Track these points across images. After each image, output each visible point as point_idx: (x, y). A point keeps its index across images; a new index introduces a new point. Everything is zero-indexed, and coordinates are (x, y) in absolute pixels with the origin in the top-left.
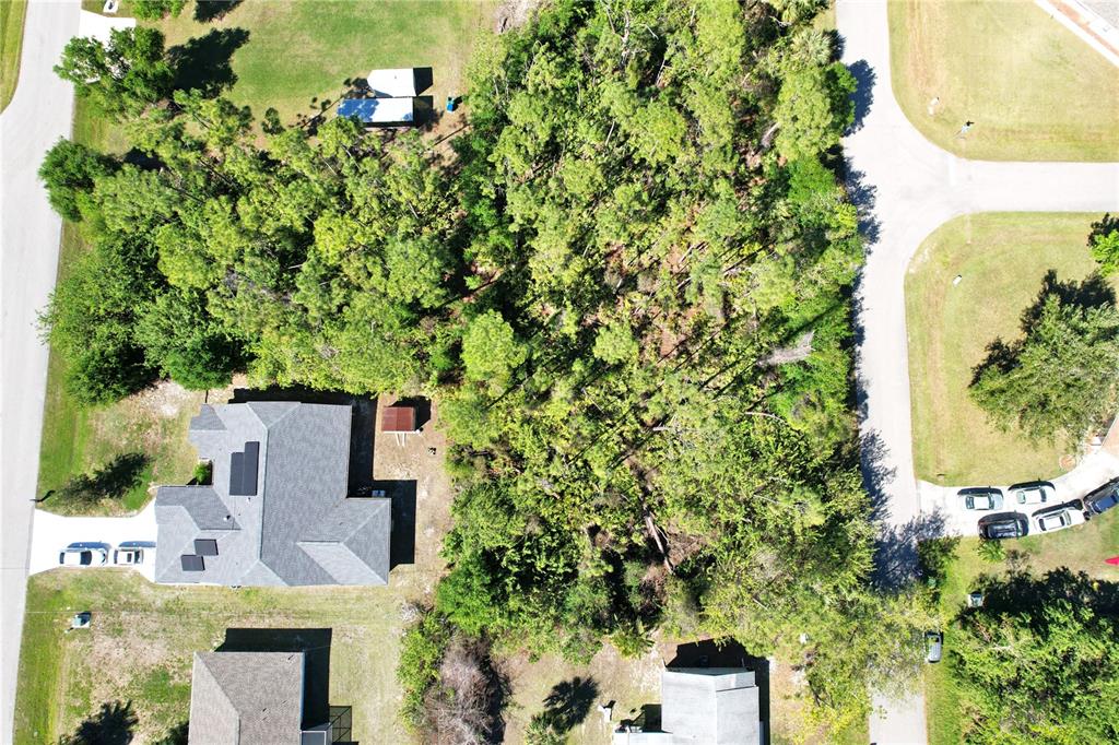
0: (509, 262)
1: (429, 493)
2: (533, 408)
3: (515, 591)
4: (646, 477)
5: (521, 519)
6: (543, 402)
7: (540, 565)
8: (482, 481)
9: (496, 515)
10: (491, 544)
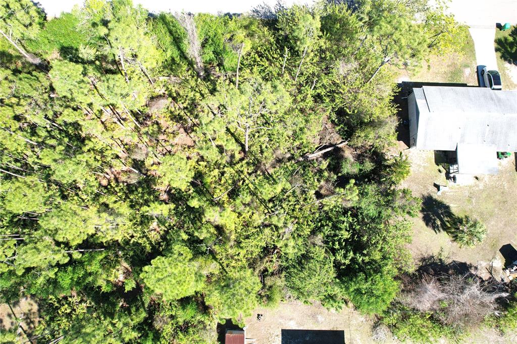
0: (117, 256)
1: (291, 320)
2: (228, 239)
3: (368, 254)
4: (281, 158)
5: (312, 250)
6: (224, 231)
7: (346, 235)
8: (283, 279)
9: (310, 269)
10: (331, 272)
